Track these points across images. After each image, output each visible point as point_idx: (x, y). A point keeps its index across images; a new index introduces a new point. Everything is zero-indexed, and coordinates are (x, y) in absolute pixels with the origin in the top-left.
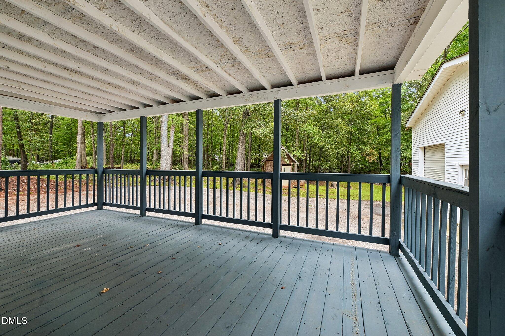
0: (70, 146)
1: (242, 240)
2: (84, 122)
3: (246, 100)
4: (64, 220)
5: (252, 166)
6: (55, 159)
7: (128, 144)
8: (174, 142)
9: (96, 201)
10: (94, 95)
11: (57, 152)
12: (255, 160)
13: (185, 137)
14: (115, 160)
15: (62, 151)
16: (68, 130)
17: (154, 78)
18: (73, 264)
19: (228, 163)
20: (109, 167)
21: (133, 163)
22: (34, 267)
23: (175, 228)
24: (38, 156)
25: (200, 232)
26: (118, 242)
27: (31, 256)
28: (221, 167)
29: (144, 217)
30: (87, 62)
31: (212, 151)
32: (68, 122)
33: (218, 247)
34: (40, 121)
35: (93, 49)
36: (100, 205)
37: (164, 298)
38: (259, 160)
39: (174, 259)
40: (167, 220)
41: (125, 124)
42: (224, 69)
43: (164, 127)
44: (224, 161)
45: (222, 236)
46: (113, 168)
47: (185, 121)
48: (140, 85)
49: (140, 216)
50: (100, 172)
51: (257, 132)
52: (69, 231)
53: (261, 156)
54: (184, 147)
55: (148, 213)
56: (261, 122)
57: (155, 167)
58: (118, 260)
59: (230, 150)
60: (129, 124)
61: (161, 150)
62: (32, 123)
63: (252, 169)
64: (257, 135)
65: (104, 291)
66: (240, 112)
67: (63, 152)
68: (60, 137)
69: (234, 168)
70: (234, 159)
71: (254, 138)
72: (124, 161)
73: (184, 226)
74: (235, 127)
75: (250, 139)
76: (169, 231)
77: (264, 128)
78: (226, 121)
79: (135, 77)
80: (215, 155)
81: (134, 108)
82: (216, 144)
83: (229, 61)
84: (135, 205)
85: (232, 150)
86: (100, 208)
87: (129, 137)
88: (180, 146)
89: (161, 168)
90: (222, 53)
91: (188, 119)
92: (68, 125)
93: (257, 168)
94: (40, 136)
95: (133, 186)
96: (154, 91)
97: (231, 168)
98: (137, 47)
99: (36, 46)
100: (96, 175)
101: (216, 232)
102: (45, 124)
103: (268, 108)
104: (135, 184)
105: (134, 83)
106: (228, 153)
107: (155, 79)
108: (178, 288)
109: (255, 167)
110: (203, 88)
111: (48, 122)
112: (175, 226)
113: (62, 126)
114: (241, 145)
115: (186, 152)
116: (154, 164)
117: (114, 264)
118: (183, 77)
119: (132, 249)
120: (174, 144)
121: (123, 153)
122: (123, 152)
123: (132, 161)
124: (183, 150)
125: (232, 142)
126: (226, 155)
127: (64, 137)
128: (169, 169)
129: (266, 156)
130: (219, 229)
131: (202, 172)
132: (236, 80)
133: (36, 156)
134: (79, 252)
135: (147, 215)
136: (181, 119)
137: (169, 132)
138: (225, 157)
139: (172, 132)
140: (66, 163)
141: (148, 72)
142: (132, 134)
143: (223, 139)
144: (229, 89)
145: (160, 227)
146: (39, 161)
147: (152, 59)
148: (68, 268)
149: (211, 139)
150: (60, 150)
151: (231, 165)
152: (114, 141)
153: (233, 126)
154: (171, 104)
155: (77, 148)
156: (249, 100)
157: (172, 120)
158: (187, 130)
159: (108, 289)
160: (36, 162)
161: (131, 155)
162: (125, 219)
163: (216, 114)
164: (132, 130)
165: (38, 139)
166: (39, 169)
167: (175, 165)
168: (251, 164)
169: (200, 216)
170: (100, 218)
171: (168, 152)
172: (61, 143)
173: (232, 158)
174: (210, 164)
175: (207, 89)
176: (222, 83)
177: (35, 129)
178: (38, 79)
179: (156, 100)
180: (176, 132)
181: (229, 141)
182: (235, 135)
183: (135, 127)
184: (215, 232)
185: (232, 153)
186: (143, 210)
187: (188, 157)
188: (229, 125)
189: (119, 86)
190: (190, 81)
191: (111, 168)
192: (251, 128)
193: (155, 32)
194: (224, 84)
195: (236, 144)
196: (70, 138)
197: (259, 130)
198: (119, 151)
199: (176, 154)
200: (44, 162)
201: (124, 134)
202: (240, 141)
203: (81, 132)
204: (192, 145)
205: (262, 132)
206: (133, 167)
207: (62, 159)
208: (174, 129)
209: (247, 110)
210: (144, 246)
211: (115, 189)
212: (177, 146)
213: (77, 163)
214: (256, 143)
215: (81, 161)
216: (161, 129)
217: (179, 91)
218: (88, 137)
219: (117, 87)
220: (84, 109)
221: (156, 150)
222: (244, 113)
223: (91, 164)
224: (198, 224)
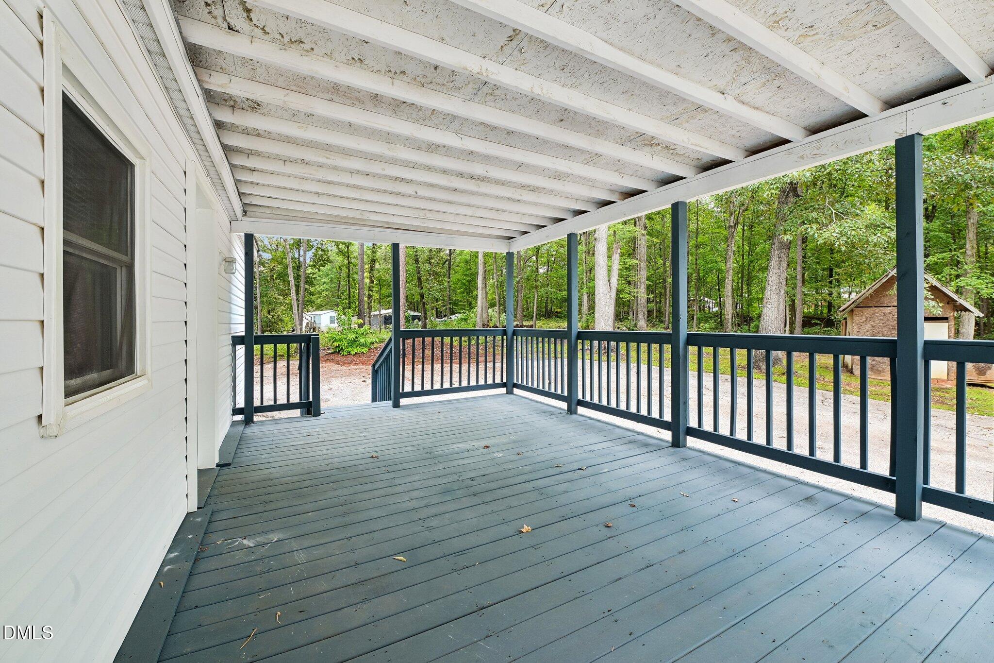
0: (469, 293)
1: (797, 504)
2: (486, 255)
3: (802, 157)
4: (469, 404)
5: (808, 322)
6: (453, 313)
7: (543, 286)
8: (620, 275)
9: (505, 381)
10: (502, 210)
11: (456, 304)
12: (816, 305)
13: (640, 264)
14: (524, 314)
15: (460, 301)
16: (468, 270)
17: (592, 159)
18: (482, 473)
19: (738, 315)
20: (517, 325)
21: (549, 318)
22: (441, 466)
23: (631, 446)
24: (437, 309)
25: (684, 463)
26: (539, 452)
27: (438, 450)
28: (721, 324)
29: (574, 416)
30: (497, 160)
31: (698, 289)
32: (467, 257)
33: (732, 505)
34: (439, 260)
35: (506, 136)
36: (509, 386)
37: (621, 578)
38: (830, 306)
39: (633, 506)
40: (615, 427)
41: (538, 251)
42: (740, 98)
43: (601, 249)
44: (729, 311)
45: (736, 482)
46: (522, 326)
47: (639, 231)
48: (569, 179)
49: (567, 414)
50: (510, 333)
51: (826, 235)
52: (476, 421)
53: (835, 295)
54: (639, 284)
55: (581, 410)
56: (838, 206)
57: (585, 325)
58: (540, 483)
59: (742, 284)
60: (544, 250)
61: (596, 293)
62: (430, 263)
63: (806, 330)
64: (825, 243)
65: (524, 530)
66: (773, 191)
67: (462, 303)
68: (459, 280)
69: (758, 327)
70: (754, 305)
71: (814, 252)
72: (537, 315)
73: (648, 446)
74: (758, 229)
75: (802, 253)
76: (621, 450)
77: (848, 223)
78: (732, 218)
79: (562, 165)
80: (706, 299)
81: (558, 221)
82: (707, 273)
83: (755, 76)
84: (559, 392)
85: (747, 284)
86: (509, 392)
87: (544, 273)
88: (629, 283)
89: (596, 327)
90: (737, 64)
91: (646, 228)
92: (467, 262)
93: (824, 327)
94: (439, 281)
95: (556, 358)
96: (591, 183)
97: (747, 327)
98: (567, 111)
99: (442, 155)
100: (505, 337)
101: (722, 471)
102: (443, 265)
103: (858, 165)
104: (559, 355)
105: (559, 176)
106: (738, 292)
107: (593, 161)
108: (646, 568)
109: (816, 324)
110: (687, 154)
111: (446, 261)
112: (630, 442)
113: (460, 265)
114: (777, 271)
115: (642, 294)
116: (584, 319)
117: (536, 489)
118: (646, 142)
119: (559, 470)
120: (619, 280)
121: (535, 302)
122: (536, 299)
123: (548, 315)
124: (636, 290)
125: (750, 265)
126: (733, 298)
127: (463, 281)
128: (610, 329)
129: (854, 295)
130: (728, 465)
131: (686, 335)
132: (771, 116)
133: (435, 309)
134: (488, 457)
135: (578, 413)
136: (632, 228)
137: (609, 257)
138: (731, 303)
139: (616, 257)
140: (466, 320)
141: (582, 151)
142: (548, 267)
143: (726, 260)
144: (752, 141)
145: (602, 439)
146: (437, 317)
147: (591, 124)
148: (478, 478)
149: (696, 264)
150: (458, 300)
151: (745, 319)
152: (523, 281)
153: (751, 227)
154: (620, 202)
155: (477, 296)
156: (809, 156)
157: (615, 232)
158: (643, 251)
159: (530, 528)
160: (435, 319)
161: (547, 303)
162: (546, 414)
163: (705, 206)
164: (548, 261)
165: (437, 286)
166: (438, 329)
167: (621, 321)
168: (804, 317)
169: (682, 430)
170: (511, 408)
171: (609, 296)
172: (460, 290)
173: (750, 304)
174: (695, 319)
175: (696, 156)
176: (734, 132)
177: (434, 271)
178: (442, 201)
179: (594, 198)
180: (622, 255)
181: (740, 263)
182: (756, 248)
183: (552, 255)
184: (719, 471)
185: (749, 292)
186: (573, 403)
187: (646, 304)
188: (740, 227)
189: (538, 188)
190: (659, 147)
191: (519, 326)
192: (805, 226)
193: (599, 72)
194: (739, 134)
195: (759, 270)
196: (470, 281)
197: (830, 228)
198: (529, 298)
199: (623, 298)
200: (442, 318)
201: (537, 269)
202: (774, 262)
203: (482, 271)
204: (655, 280)
205: (841, 233)
206: (551, 325)
207: (460, 313)
208: (619, 251)
209: (791, 183)
210: (579, 469)
211: (530, 362)
212: (624, 283)
213: (478, 320)
214: (818, 263)
215: (482, 316)
216: (596, 253)
217: (637, 171)
218: (490, 278)
219: (534, 189)
220: (490, 235)
221: (587, 293)
222: (784, 192)
223: (494, 320)
224: (678, 446)
